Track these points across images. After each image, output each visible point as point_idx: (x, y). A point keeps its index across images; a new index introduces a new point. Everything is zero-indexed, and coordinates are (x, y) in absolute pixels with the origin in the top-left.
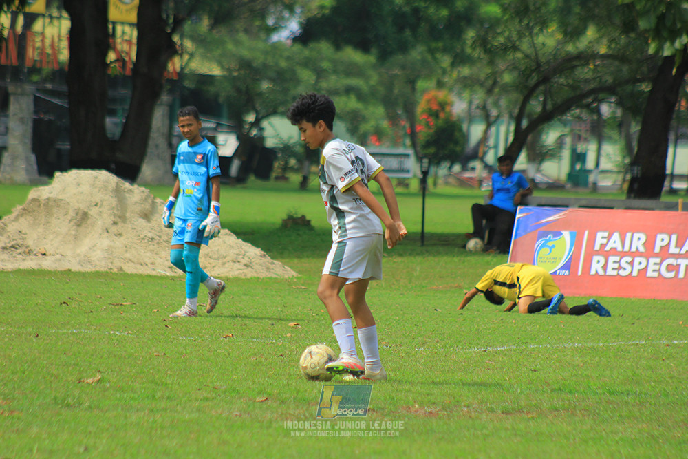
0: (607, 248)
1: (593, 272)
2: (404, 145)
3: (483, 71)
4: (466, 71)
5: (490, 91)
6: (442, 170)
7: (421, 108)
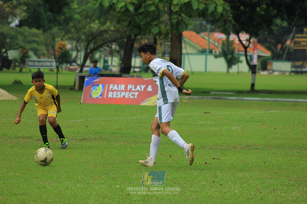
0: (113, 89)
1: (109, 97)
2: (52, 58)
3: (76, 36)
4: (70, 35)
5: (78, 42)
6: (64, 66)
7: (57, 47)
